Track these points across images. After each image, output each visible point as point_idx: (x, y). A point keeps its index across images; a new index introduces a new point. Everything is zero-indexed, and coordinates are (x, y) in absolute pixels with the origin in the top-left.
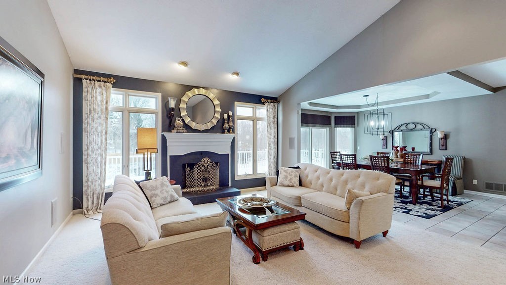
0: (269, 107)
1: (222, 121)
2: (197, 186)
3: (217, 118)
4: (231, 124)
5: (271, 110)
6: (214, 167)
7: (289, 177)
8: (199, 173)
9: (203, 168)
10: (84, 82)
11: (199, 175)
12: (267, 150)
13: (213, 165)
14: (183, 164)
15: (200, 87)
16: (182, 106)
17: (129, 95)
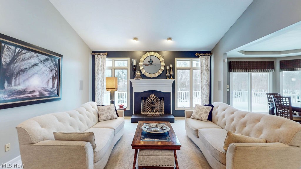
0: (202, 59)
1: (165, 71)
2: (147, 111)
3: (162, 69)
4: (172, 73)
5: (204, 61)
6: (158, 100)
7: (200, 113)
8: (149, 103)
9: (151, 101)
10: (95, 56)
11: (148, 105)
12: (200, 90)
13: (157, 99)
14: (141, 98)
15: (152, 51)
16: (140, 63)
17: (115, 61)
